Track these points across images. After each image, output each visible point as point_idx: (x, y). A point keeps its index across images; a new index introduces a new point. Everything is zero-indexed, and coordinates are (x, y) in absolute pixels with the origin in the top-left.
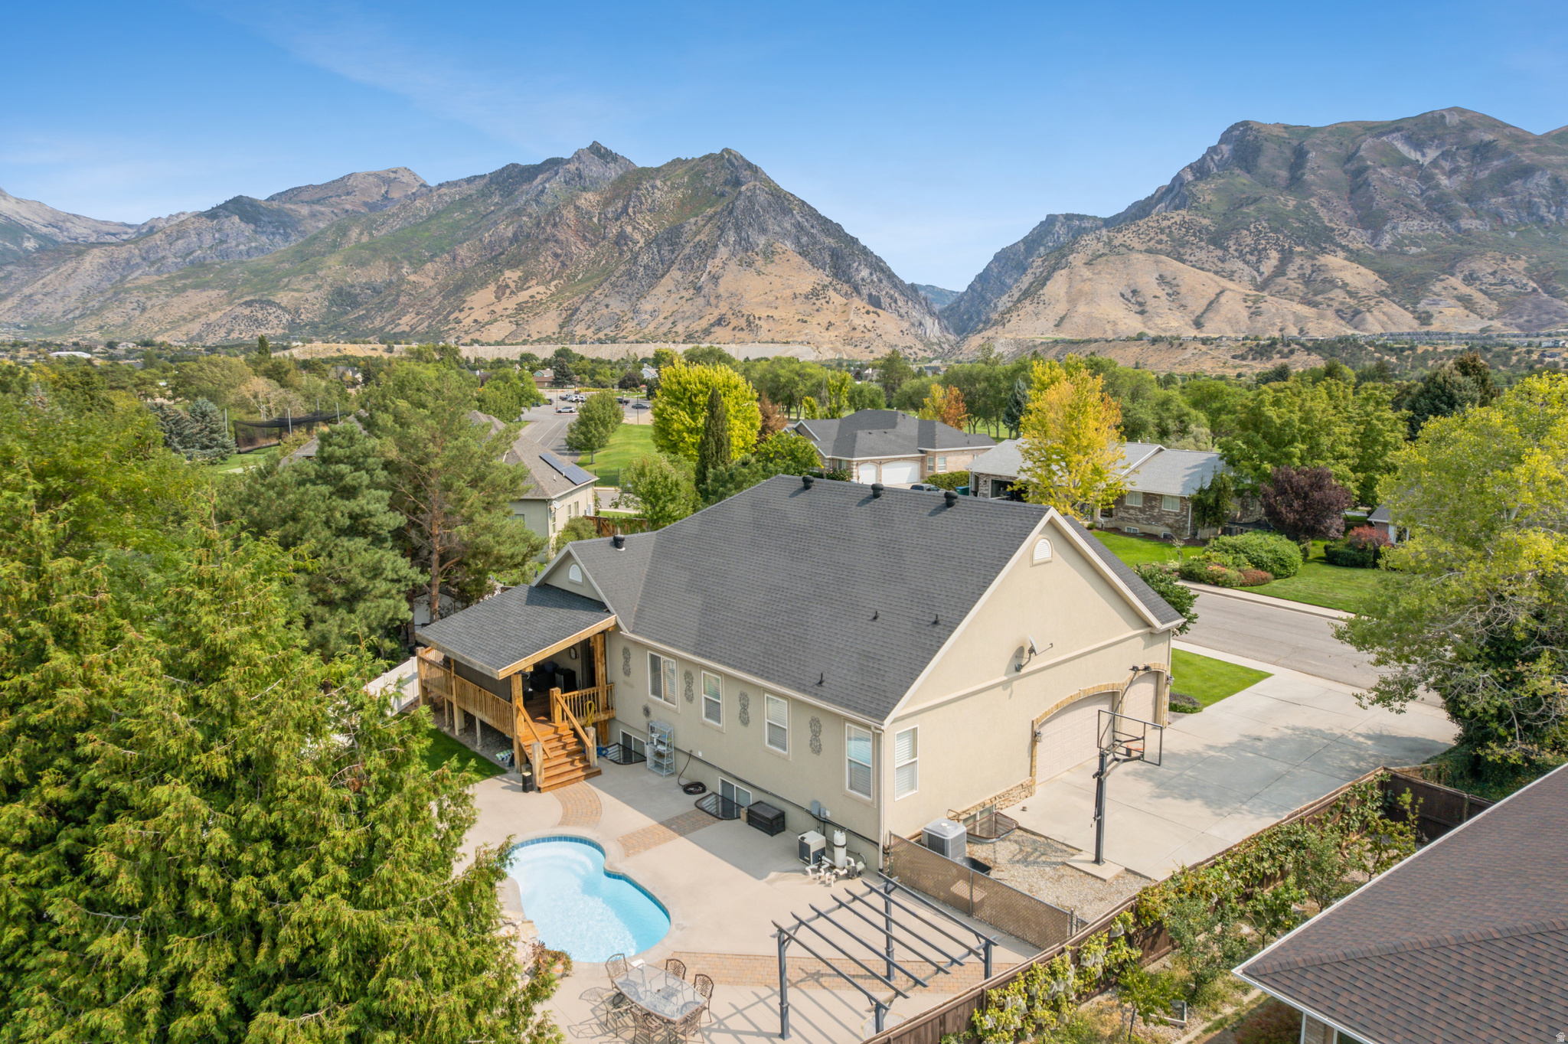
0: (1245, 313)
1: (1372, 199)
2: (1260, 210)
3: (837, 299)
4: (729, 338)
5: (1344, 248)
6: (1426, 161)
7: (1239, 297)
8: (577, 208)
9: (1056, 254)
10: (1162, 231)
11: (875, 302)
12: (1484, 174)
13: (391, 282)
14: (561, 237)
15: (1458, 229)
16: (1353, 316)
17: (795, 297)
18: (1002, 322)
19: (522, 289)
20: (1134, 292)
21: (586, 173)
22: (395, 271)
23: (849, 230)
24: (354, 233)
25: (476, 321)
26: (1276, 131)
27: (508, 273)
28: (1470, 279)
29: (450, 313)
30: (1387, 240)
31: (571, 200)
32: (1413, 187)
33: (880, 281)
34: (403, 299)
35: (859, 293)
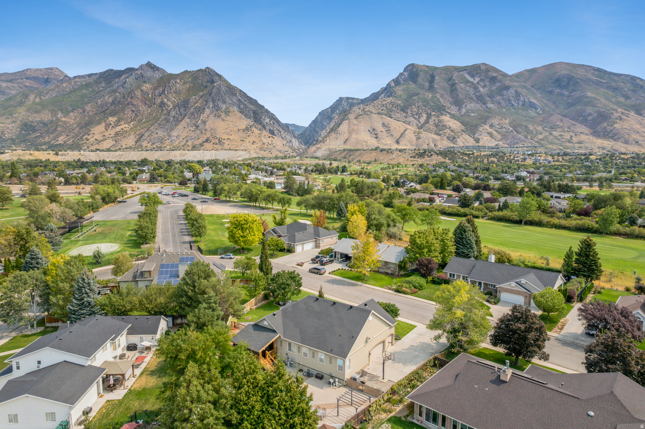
0: (415, 138)
1: (458, 95)
2: (419, 98)
3: (256, 131)
4: (211, 148)
5: (449, 113)
6: (475, 82)
7: (412, 132)
8: (142, 90)
9: (343, 114)
10: (383, 106)
11: (272, 132)
12: (494, 88)
13: (52, 120)
14: (135, 103)
15: (487, 107)
16: (453, 139)
17: (239, 130)
18: (323, 141)
19: (117, 126)
20: (373, 130)
21: (145, 75)
22: (54, 116)
23: (260, 102)
24: (32, 97)
25: (96, 139)
26: (424, 68)
27: (110, 119)
28: (491, 126)
29: (83, 136)
30: (464, 111)
31: (139, 87)
32: (472, 91)
33: (274, 124)
34: (59, 129)
35: (265, 129)
